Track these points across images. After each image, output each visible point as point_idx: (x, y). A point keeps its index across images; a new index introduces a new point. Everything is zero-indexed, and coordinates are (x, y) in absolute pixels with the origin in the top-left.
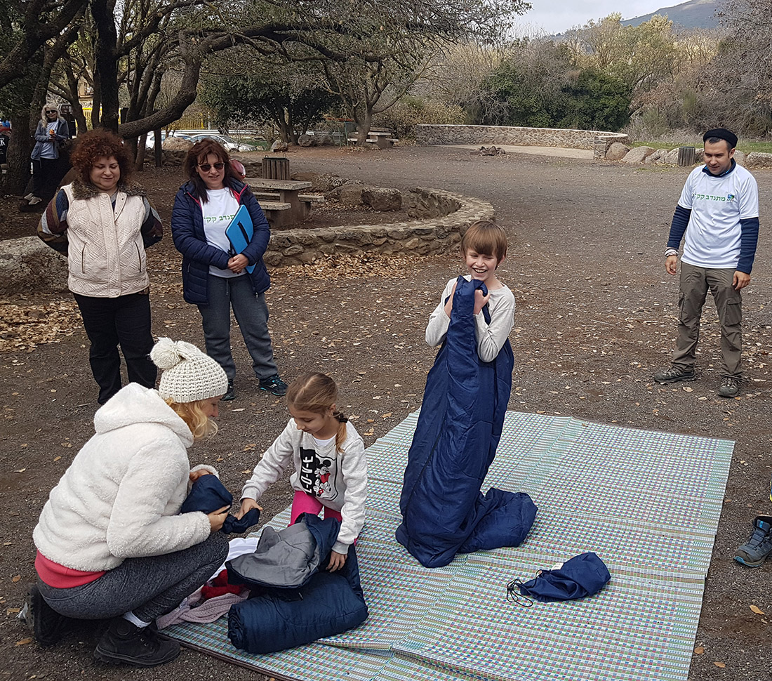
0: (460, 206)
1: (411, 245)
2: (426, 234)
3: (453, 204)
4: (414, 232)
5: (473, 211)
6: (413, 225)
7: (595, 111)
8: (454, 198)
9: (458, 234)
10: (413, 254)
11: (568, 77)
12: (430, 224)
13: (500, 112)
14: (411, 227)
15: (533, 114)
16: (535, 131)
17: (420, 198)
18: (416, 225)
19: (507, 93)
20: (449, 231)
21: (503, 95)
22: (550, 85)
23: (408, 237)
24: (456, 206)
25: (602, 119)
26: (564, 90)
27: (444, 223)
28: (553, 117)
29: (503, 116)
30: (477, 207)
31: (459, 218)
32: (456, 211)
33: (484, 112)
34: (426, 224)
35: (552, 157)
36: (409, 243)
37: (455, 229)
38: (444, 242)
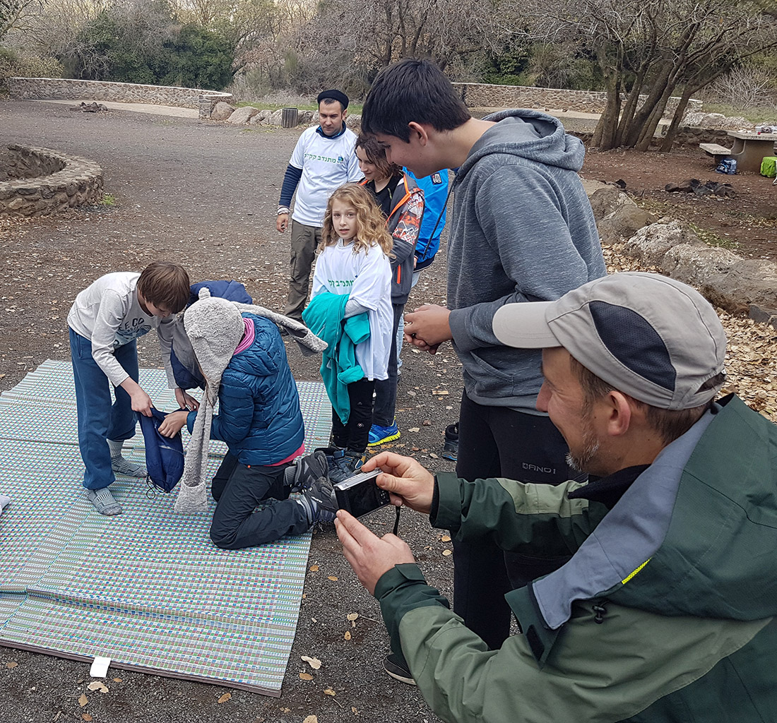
0: (65, 165)
1: (15, 205)
2: (31, 194)
3: (57, 163)
4: (17, 191)
5: (79, 171)
6: (15, 184)
7: (198, 69)
8: (58, 156)
9: (65, 194)
10: (17, 215)
11: (170, 31)
12: (34, 184)
13: (100, 66)
14: (13, 187)
15: (135, 69)
16: (137, 88)
17: (20, 156)
18: (19, 184)
19: (106, 46)
20: (54, 191)
21: (103, 48)
22: (150, 40)
23: (10, 197)
24: (60, 165)
25: (205, 76)
26: (166, 45)
27: (50, 182)
28: (155, 73)
29: (103, 71)
30: (83, 166)
31: (66, 178)
32: (61, 170)
33: (82, 66)
34: (30, 183)
35: (157, 116)
36: (12, 204)
37: (61, 189)
38: (50, 202)
